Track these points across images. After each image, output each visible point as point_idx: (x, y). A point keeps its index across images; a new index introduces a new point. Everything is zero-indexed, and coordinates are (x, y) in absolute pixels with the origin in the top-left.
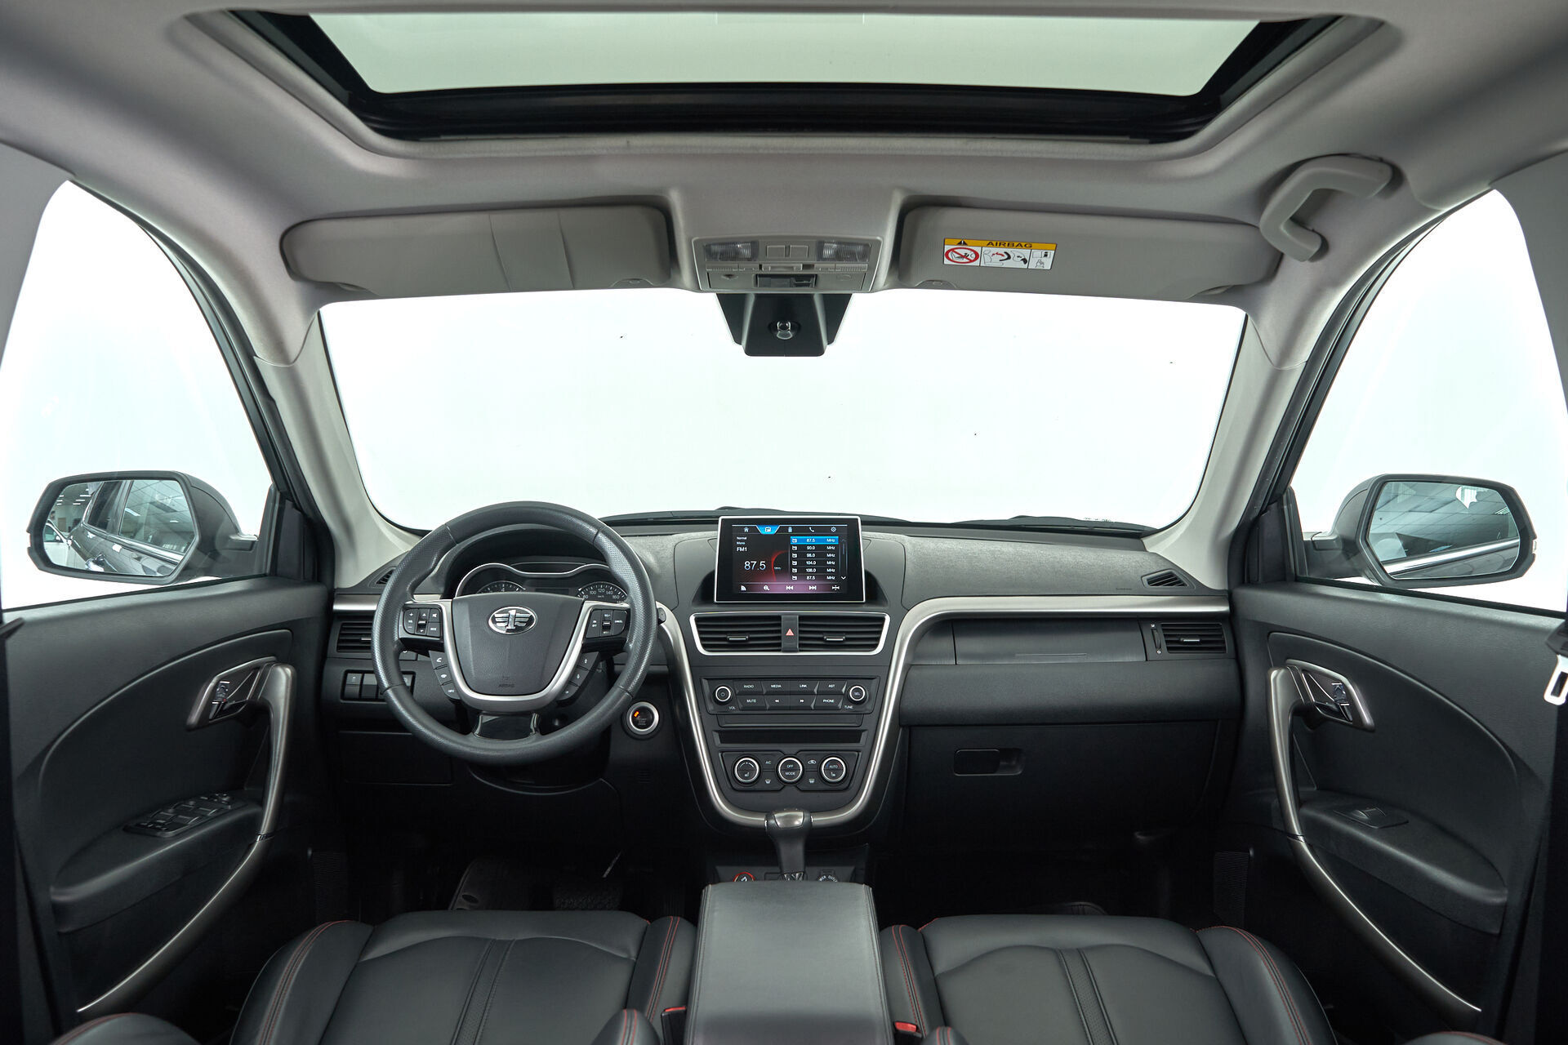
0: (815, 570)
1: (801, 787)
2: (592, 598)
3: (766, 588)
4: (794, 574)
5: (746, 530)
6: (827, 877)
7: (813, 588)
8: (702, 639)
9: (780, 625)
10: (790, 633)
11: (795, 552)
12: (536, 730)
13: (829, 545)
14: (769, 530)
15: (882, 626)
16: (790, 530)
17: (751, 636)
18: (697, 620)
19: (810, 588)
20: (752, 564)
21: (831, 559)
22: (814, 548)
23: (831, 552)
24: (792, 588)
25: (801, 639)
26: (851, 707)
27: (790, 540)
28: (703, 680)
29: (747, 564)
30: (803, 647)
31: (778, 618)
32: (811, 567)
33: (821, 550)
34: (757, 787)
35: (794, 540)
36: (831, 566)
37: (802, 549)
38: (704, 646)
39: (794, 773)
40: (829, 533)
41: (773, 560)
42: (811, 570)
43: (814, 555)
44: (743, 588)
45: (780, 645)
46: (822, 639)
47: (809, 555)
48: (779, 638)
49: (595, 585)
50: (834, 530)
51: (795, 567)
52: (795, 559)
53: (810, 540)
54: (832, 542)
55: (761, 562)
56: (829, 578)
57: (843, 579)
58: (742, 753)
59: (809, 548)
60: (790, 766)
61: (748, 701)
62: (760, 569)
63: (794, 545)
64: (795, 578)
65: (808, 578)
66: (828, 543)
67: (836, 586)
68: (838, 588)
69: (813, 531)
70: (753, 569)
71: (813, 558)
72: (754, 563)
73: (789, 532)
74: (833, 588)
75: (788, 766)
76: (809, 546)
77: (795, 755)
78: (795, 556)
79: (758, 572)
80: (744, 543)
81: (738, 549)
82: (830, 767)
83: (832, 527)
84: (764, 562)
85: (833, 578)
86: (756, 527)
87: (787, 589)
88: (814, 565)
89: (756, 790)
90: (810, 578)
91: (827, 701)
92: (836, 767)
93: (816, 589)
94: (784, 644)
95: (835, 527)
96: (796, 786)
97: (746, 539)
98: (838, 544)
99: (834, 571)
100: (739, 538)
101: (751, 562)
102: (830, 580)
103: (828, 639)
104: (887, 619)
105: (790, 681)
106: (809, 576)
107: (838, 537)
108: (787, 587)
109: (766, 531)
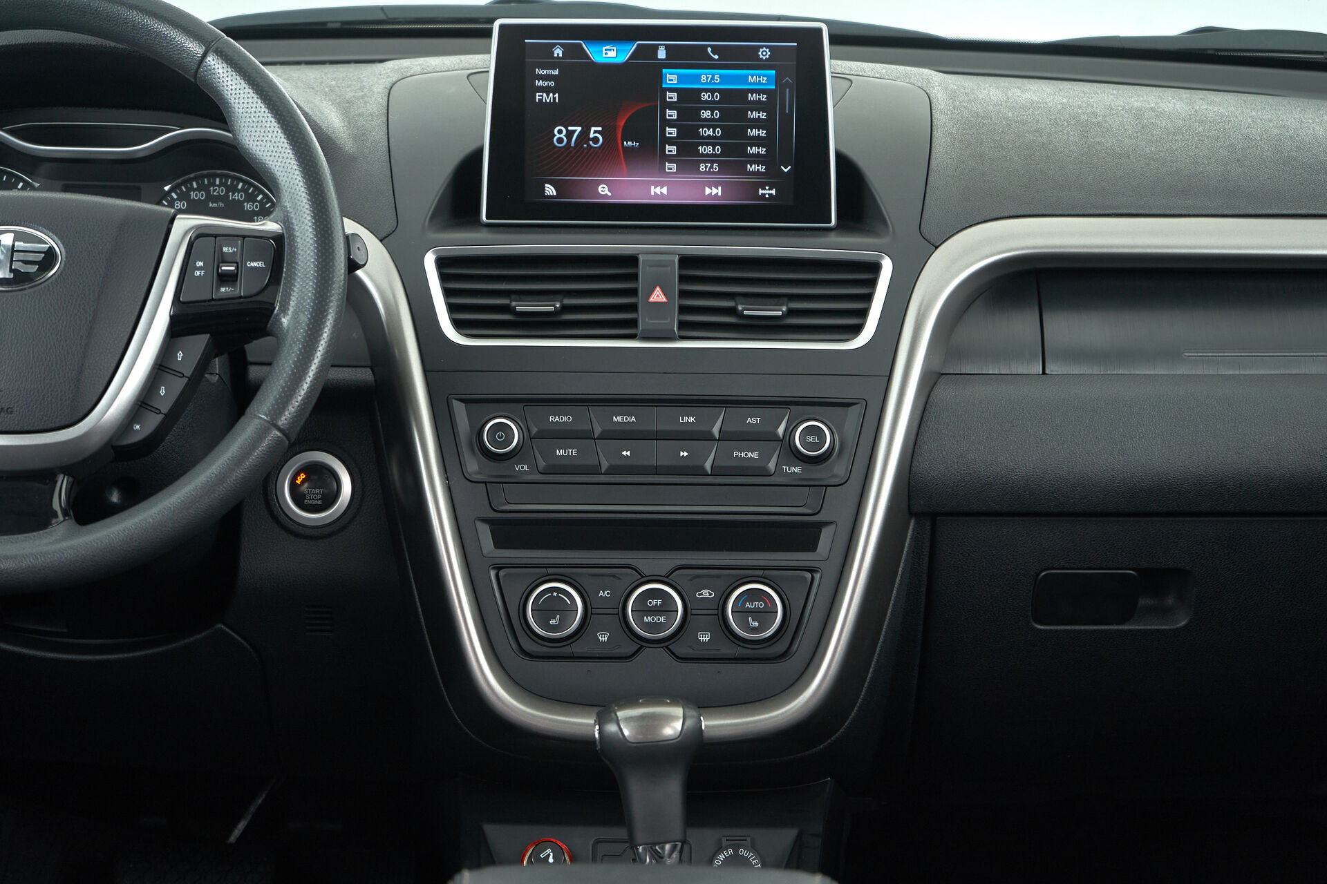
0: (718, 150)
1: (680, 649)
2: (195, 208)
3: (603, 190)
4: (671, 159)
5: (558, 52)
6: (736, 851)
7: (714, 191)
8: (451, 308)
9: (634, 277)
10: (658, 296)
11: (671, 106)
12: (65, 513)
13: (753, 91)
14: (612, 54)
15: (873, 283)
16: (662, 54)
17: (567, 301)
18: (441, 263)
19: (708, 191)
20: (570, 134)
21: (757, 124)
22: (717, 97)
23: (758, 106)
24: (665, 190)
25: (683, 309)
26: (798, 470)
27: (660, 78)
28: (455, 403)
29: (560, 132)
30: (688, 329)
31: (632, 260)
32: (710, 141)
33: (733, 101)
34: (578, 648)
35: (671, 78)
36: (757, 141)
37: (689, 98)
38: (458, 324)
39: (663, 619)
40: (749, 60)
41: (621, 123)
42: (709, 150)
43: (717, 115)
44: (550, 190)
45: (633, 323)
46: (732, 311)
47: (706, 114)
48: (633, 308)
49: (203, 177)
50: (764, 54)
52: (671, 124)
53: (707, 78)
54: (759, 83)
55: (593, 129)
56: (752, 168)
57: (786, 170)
58: (544, 570)
59: (706, 97)
60: (654, 603)
61: (559, 452)
62: (589, 145)
63: (671, 90)
64: (672, 167)
65: (702, 167)
66: (751, 84)
67: (767, 188)
68: (773, 192)
69: (716, 57)
70: (572, 144)
71: (714, 120)
72: (576, 130)
73: (659, 57)
74: (761, 192)
75: (650, 603)
76: (706, 90)
77: (667, 577)
78: (672, 114)
79: (585, 151)
80: (552, 84)
81: (537, 97)
82: (748, 605)
83: (762, 47)
84: (600, 129)
85: (762, 169)
86: (581, 44)
87: (653, 193)
88: (716, 137)
89: (575, 655)
90: (706, 167)
91: (743, 455)
92: (760, 605)
93: (720, 194)
94: (645, 321)
95: (767, 47)
96: (667, 647)
97: (556, 72)
98: (774, 87)
99: (763, 151)
100: (539, 72)
101: (570, 128)
102: (753, 173)
103: (746, 312)
104: (887, 266)
105: (657, 406)
106: (705, 162)
107: (774, 72)
108: (653, 187)
109: (604, 55)
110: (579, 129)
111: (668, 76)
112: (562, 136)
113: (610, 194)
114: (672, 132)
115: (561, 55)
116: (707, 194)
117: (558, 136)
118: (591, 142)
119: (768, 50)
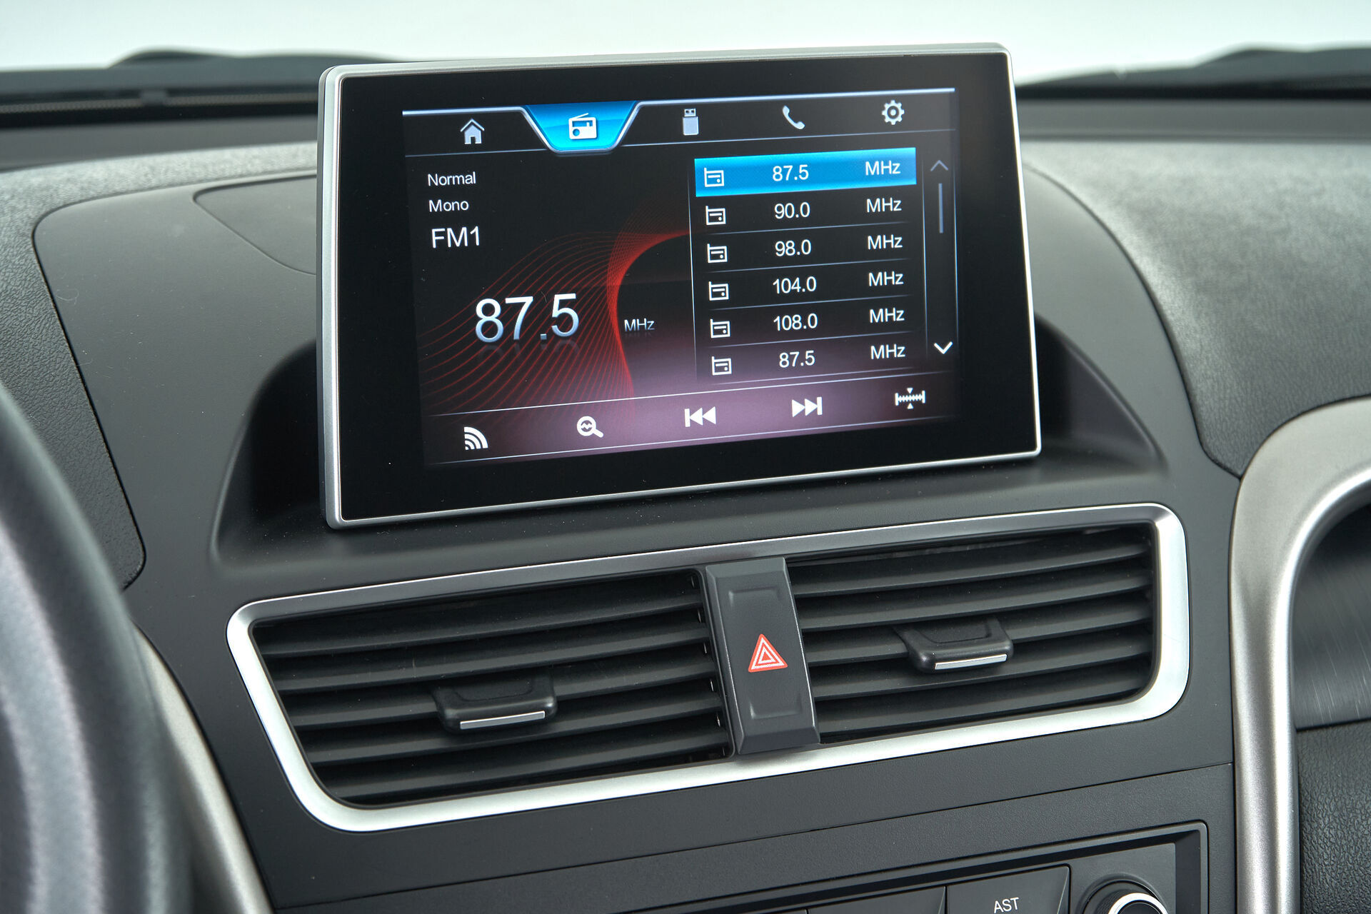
0: (813, 321)
3: (587, 427)
4: (720, 348)
5: (473, 134)
7: (809, 407)
8: (306, 738)
9: (704, 615)
10: (765, 657)
11: (716, 236)
13: (874, 193)
14: (588, 132)
16: (691, 125)
18: (262, 634)
19: (796, 408)
20: (509, 314)
21: (885, 260)
22: (806, 210)
23: (884, 223)
24: (711, 416)
27: (688, 177)
29: (488, 311)
30: (840, 715)
31: (687, 581)
32: (796, 304)
35: (712, 175)
36: (886, 297)
37: (751, 216)
38: (326, 775)
41: (616, 281)
42: (795, 322)
43: (807, 247)
44: (475, 438)
46: (904, 664)
47: (785, 249)
48: (714, 683)
50: (893, 113)
51: (719, 311)
52: (717, 274)
53: (785, 172)
54: (887, 176)
55: (557, 298)
56: (879, 352)
57: (943, 351)
59: (784, 211)
62: (551, 333)
63: (715, 202)
64: (722, 365)
65: (784, 359)
66: (871, 178)
67: (910, 390)
68: (922, 397)
69: (800, 126)
70: (516, 335)
71: (802, 259)
72: (522, 304)
73: (686, 133)
74: (898, 399)
76: (784, 198)
78: (718, 253)
79: (545, 347)
80: (464, 206)
81: (434, 238)
83: (888, 99)
84: (572, 296)
85: (899, 352)
86: (519, 114)
87: (688, 424)
88: (808, 295)
90: (791, 358)
93: (820, 412)
94: (746, 715)
95: (897, 99)
97: (472, 179)
98: (914, 182)
99: (898, 315)
100: (434, 180)
101: (509, 301)
102: (881, 363)
103: (938, 665)
104: (1170, 533)
105: (807, 908)
106: (788, 348)
107: (912, 151)
108: (687, 411)
109: (572, 136)
110: (528, 300)
111: (706, 172)
112: (493, 318)
113: (600, 434)
114: (719, 291)
115: (479, 141)
116: (795, 413)
117: (485, 319)
118: (555, 328)
119: (899, 106)
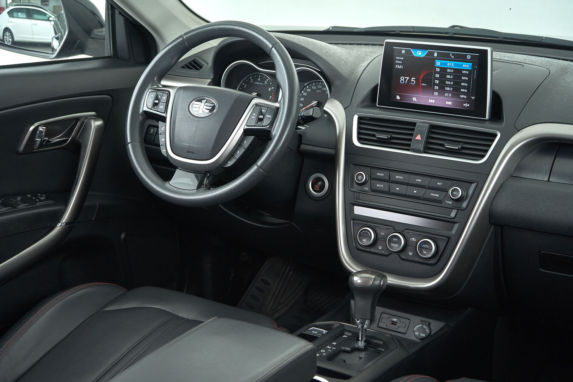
0: (452, 89)
1: (403, 256)
3: (414, 99)
4: (436, 91)
5: (403, 52)
6: (422, 326)
7: (449, 103)
8: (359, 133)
9: (413, 130)
10: (419, 137)
11: (437, 73)
13: (464, 70)
14: (420, 54)
15: (493, 141)
16: (436, 55)
17: (393, 136)
18: (360, 118)
19: (447, 103)
20: (405, 79)
21: (465, 81)
22: (452, 71)
23: (465, 75)
24: (433, 101)
25: (426, 143)
26: (450, 203)
27: (434, 63)
28: (351, 165)
29: (402, 79)
30: (427, 150)
31: (414, 124)
32: (449, 86)
33: (458, 72)
34: (372, 250)
35: (438, 63)
36: (464, 87)
37: (443, 70)
38: (358, 139)
39: (397, 245)
40: (463, 59)
41: (421, 77)
42: (448, 89)
43: (452, 77)
44: (398, 98)
45: (409, 145)
46: (442, 145)
47: (448, 77)
48: (410, 140)
50: (469, 57)
51: (437, 85)
52: (437, 79)
53: (450, 64)
54: (466, 67)
55: (412, 78)
56: (462, 96)
57: (473, 98)
58: (366, 223)
59: (449, 70)
60: (395, 240)
61: (378, 185)
62: (411, 84)
63: (438, 67)
64: (436, 94)
65: (446, 94)
66: (464, 67)
67: (466, 104)
68: (468, 105)
69: (453, 57)
70: (406, 83)
71: (451, 79)
73: (435, 56)
74: (464, 105)
75: (394, 239)
76: (449, 68)
77: (402, 232)
78: (437, 76)
79: (410, 85)
80: (401, 62)
81: (396, 66)
82: (424, 246)
83: (468, 55)
84: (415, 78)
85: (465, 97)
86: (410, 50)
87: (430, 102)
88: (451, 85)
89: (371, 252)
90: (447, 94)
91: (434, 195)
92: (427, 246)
93: (451, 104)
94: (413, 145)
95: (470, 55)
96: (399, 255)
97: (402, 58)
98: (471, 69)
99: (466, 91)
100: (397, 58)
101: (405, 78)
102: (462, 98)
103: (446, 146)
104: (499, 135)
105: (410, 175)
106: (447, 93)
107: (472, 64)
108: (430, 100)
109: (417, 54)
110: (408, 78)
111: (437, 62)
112: (403, 80)
113: (416, 101)
114: (437, 82)
115: (404, 53)
116: (447, 104)
117: (402, 80)
119: (470, 56)
